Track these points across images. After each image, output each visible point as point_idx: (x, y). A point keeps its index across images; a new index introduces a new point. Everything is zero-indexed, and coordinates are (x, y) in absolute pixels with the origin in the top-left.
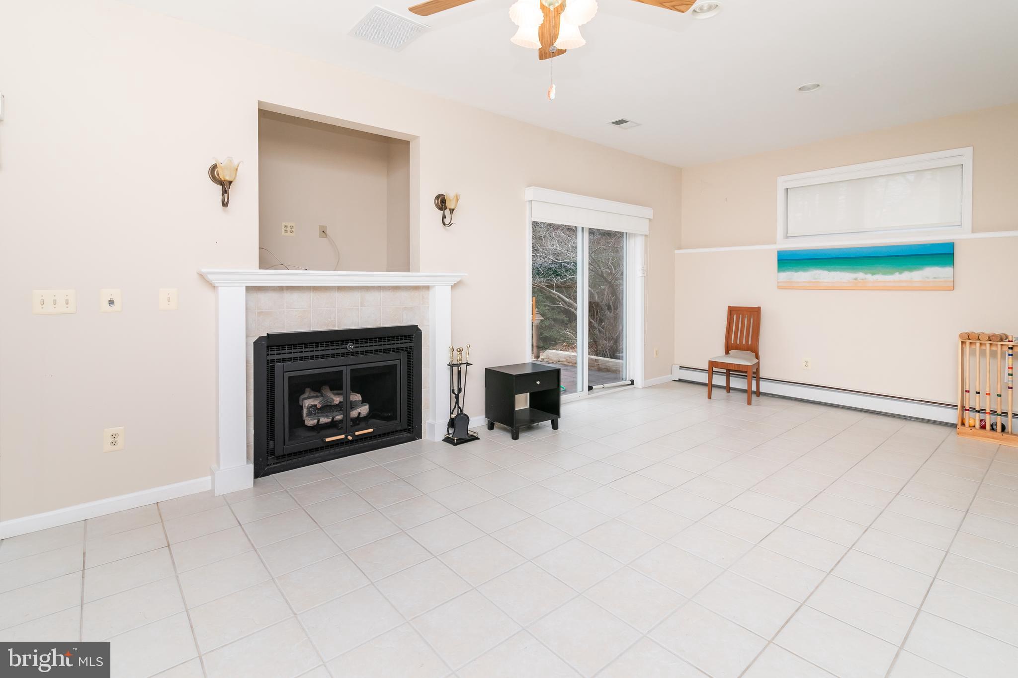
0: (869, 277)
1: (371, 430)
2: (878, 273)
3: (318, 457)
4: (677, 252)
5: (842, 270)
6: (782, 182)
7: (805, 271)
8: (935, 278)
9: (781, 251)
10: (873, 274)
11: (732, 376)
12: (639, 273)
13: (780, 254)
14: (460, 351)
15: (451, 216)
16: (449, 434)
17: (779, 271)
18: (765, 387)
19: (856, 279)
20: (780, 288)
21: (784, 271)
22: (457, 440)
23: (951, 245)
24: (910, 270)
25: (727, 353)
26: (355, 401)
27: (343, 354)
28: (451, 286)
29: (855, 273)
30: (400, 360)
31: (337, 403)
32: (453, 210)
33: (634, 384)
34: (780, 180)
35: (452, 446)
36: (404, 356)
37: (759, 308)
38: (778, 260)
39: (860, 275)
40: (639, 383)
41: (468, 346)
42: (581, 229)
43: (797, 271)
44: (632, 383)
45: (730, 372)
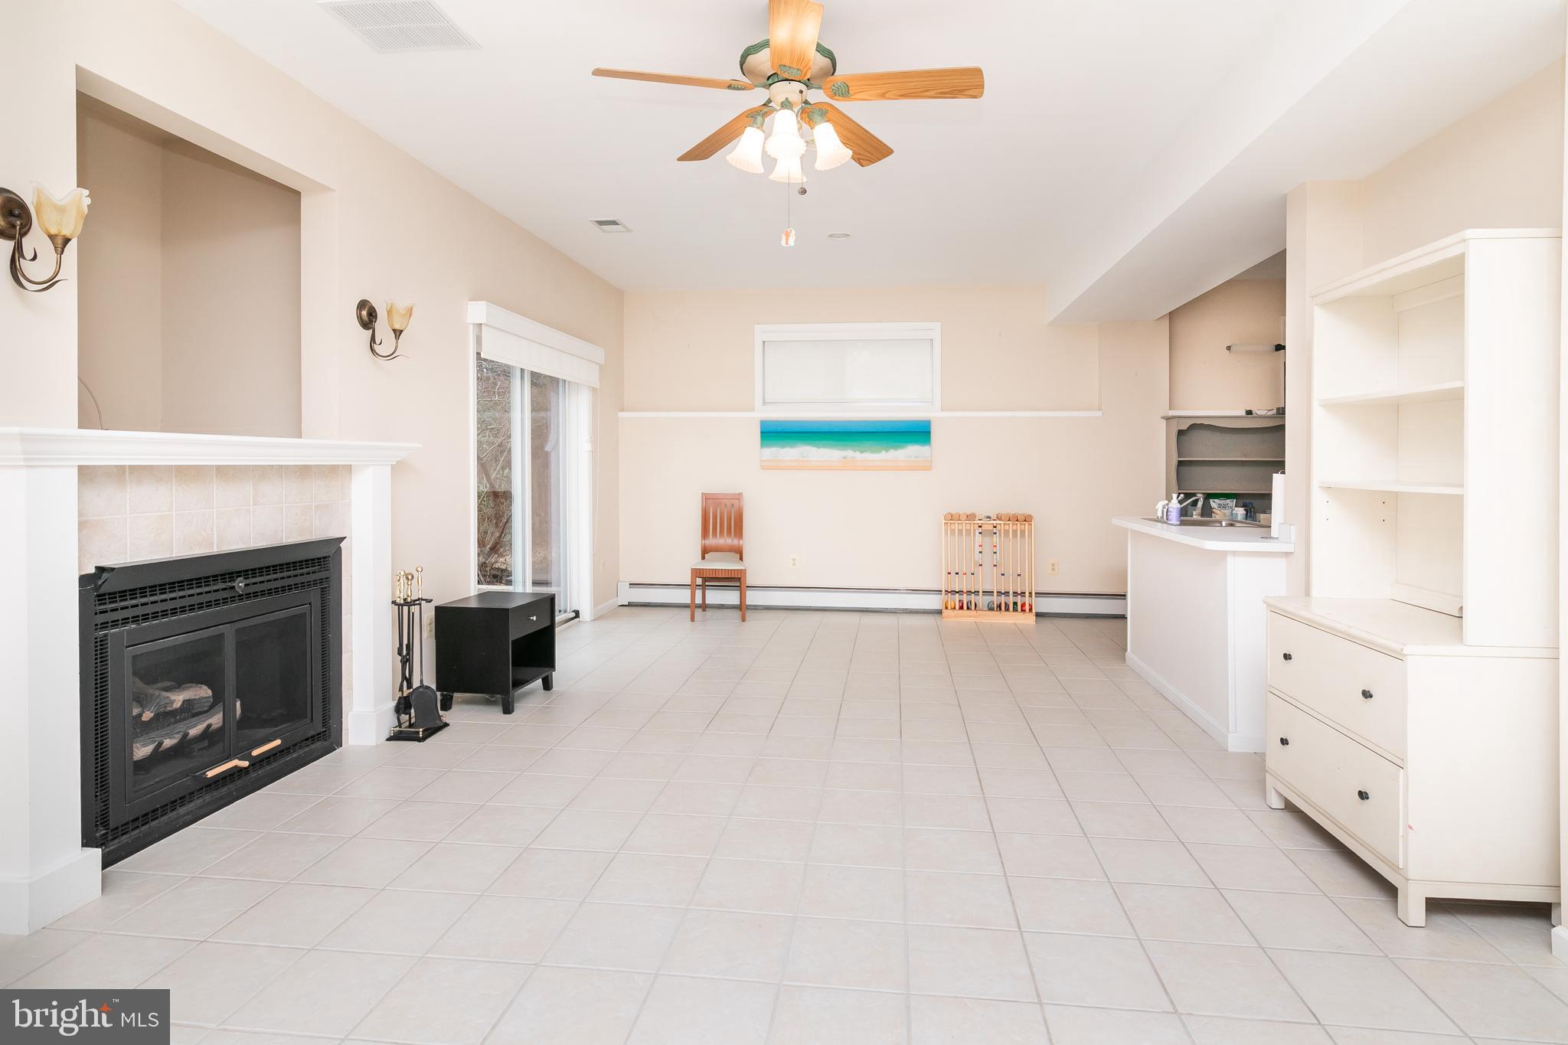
0: (858, 455)
1: (278, 742)
2: (866, 451)
3: (185, 815)
4: (621, 414)
5: (831, 447)
6: (761, 332)
7: (791, 447)
8: (916, 457)
9: (765, 421)
10: (862, 452)
11: (708, 589)
12: (587, 447)
13: (763, 423)
14: (409, 577)
15: (397, 342)
16: (400, 725)
17: (762, 446)
18: (753, 598)
19: (845, 458)
20: (764, 468)
21: (768, 446)
22: (423, 731)
23: (928, 423)
24: (896, 448)
25: (703, 558)
26: (200, 698)
27: (225, 601)
28: (392, 465)
29: (844, 450)
30: (310, 604)
31: (177, 705)
32: (401, 331)
33: (579, 617)
34: (758, 328)
35: (416, 743)
36: (314, 595)
37: (740, 494)
38: (761, 432)
39: (849, 453)
40: (586, 615)
41: (419, 569)
42: (518, 373)
43: (783, 447)
44: (577, 614)
45: (707, 584)
